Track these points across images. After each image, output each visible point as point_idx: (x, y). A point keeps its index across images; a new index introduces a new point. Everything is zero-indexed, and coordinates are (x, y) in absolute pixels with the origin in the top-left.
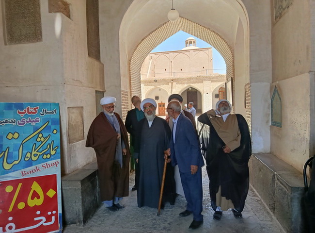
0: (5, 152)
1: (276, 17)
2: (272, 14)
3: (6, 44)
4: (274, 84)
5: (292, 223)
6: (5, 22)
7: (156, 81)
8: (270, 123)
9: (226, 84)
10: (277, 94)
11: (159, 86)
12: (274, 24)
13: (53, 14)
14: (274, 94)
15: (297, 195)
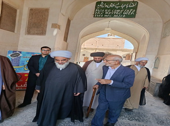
0: (25, 65)
1: (163, 37)
2: (161, 36)
3: (25, 35)
4: (157, 56)
5: (155, 92)
6: (27, 28)
7: (85, 48)
8: (153, 68)
9: (132, 54)
10: (158, 59)
11: (87, 51)
12: (161, 39)
13: (53, 28)
14: (157, 59)
15: (159, 85)
